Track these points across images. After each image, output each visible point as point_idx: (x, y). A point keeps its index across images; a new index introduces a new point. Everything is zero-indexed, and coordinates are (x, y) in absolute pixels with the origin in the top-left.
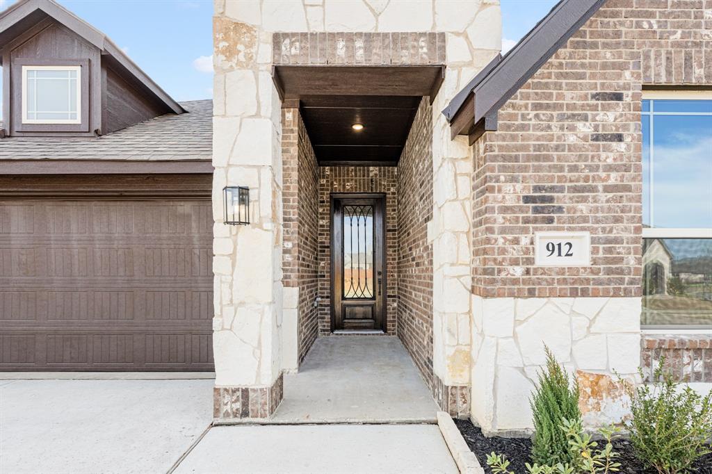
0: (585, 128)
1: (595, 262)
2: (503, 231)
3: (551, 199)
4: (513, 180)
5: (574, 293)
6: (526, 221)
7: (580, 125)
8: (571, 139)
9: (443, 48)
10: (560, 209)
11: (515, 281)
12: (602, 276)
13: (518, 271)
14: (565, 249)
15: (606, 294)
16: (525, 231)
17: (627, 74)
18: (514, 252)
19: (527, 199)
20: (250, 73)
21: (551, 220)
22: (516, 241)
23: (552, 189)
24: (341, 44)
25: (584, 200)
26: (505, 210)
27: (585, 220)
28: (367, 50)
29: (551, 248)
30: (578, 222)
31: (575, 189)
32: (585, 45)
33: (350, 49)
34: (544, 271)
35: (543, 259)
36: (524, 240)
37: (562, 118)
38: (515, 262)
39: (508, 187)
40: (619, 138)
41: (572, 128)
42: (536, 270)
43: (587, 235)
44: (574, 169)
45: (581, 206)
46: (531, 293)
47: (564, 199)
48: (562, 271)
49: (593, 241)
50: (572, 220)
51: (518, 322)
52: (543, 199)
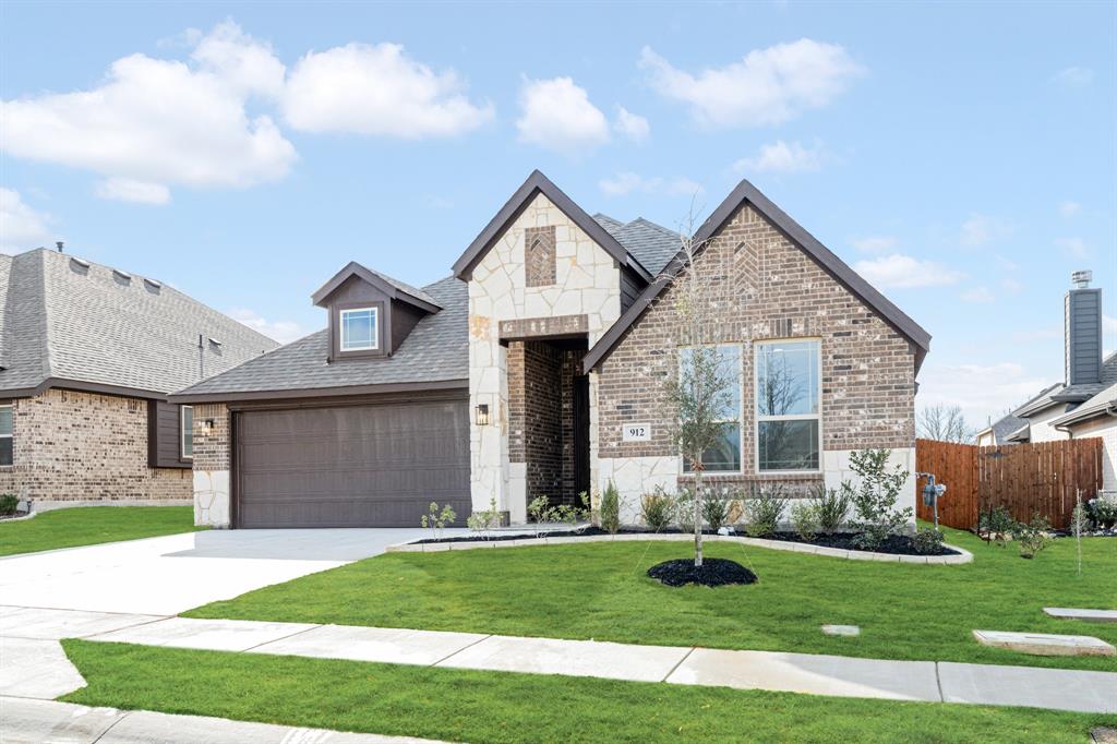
0: (647, 370)
1: (653, 438)
2: (607, 424)
3: (630, 407)
4: (612, 398)
5: (642, 455)
6: (618, 418)
7: (645, 368)
8: (641, 375)
9: (587, 323)
10: (635, 412)
11: (613, 450)
12: (657, 445)
13: (614, 444)
14: (640, 432)
15: (658, 454)
16: (618, 424)
17: (669, 340)
18: (612, 435)
19: (619, 407)
20: (487, 343)
21: (630, 418)
22: (614, 429)
23: (632, 402)
24: (533, 325)
25: (647, 406)
26: (607, 413)
27: (648, 416)
28: (547, 326)
29: (633, 432)
30: (644, 418)
31: (642, 401)
32: (647, 326)
33: (538, 327)
34: (628, 444)
35: (628, 437)
36: (617, 429)
37: (635, 365)
38: (613, 440)
39: (609, 402)
40: (665, 374)
41: (641, 370)
42: (623, 444)
43: (649, 424)
44: (642, 391)
45: (646, 410)
46: (621, 456)
47: (637, 406)
48: (636, 443)
49: (652, 427)
50: (641, 417)
51: (614, 470)
52: (626, 407)
